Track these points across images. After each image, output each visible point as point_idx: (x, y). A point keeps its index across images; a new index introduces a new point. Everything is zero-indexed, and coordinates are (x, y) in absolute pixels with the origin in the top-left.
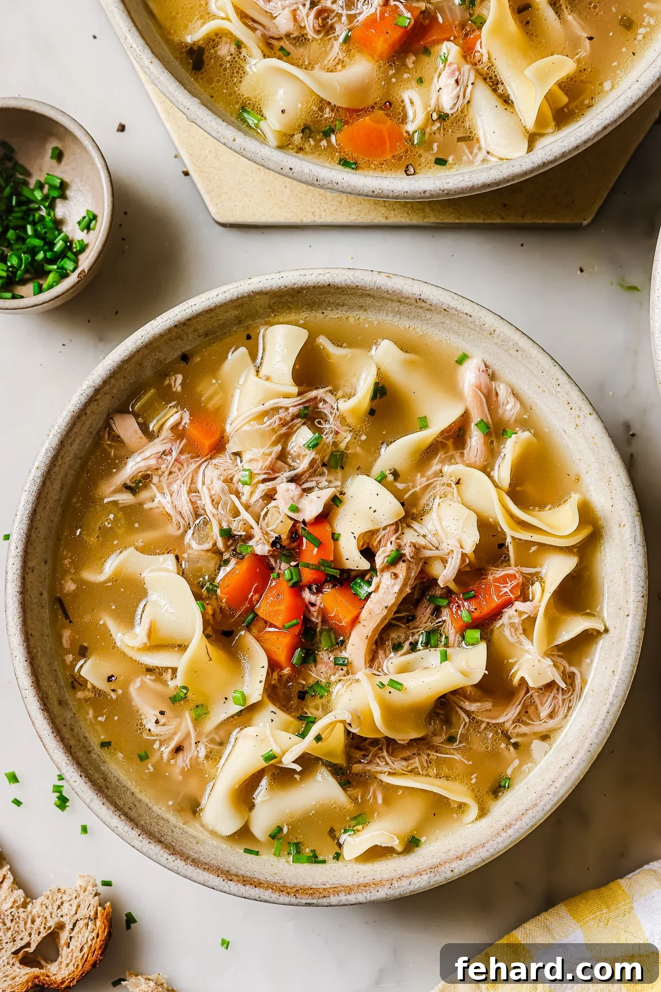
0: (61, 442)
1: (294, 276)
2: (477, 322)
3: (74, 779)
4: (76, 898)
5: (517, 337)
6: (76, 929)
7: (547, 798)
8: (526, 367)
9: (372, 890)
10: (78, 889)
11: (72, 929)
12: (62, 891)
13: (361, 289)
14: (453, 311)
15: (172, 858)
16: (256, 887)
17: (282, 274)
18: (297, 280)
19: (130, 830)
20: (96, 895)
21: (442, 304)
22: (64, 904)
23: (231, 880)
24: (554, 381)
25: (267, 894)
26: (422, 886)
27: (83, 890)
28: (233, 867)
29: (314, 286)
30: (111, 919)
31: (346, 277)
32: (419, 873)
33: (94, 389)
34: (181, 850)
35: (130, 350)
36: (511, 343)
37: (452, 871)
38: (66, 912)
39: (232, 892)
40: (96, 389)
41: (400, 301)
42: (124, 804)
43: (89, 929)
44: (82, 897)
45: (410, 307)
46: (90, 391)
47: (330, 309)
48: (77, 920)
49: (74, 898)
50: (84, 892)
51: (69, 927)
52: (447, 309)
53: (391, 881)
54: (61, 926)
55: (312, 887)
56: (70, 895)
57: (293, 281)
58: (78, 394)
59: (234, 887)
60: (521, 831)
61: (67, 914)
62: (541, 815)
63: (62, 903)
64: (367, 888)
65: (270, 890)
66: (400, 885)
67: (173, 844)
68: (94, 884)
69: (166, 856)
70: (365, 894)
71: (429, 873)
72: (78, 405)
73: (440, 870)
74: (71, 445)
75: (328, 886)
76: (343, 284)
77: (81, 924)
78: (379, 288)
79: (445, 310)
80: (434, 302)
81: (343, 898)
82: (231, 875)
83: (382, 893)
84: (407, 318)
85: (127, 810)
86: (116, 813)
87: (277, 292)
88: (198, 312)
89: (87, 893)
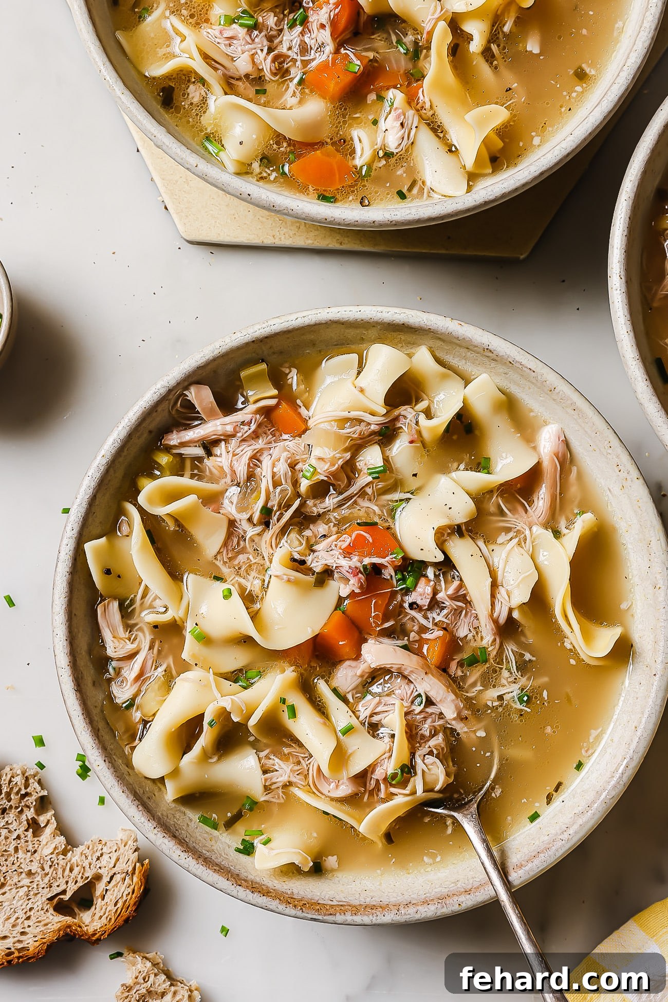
0: (129, 434)
1: (371, 311)
2: (539, 377)
3: (97, 763)
4: (116, 851)
5: (575, 397)
6: (113, 883)
7: (560, 843)
8: (581, 426)
9: (378, 913)
10: (119, 843)
11: (109, 882)
12: (104, 843)
13: (432, 332)
14: (517, 365)
15: (184, 855)
16: (264, 895)
17: (360, 308)
18: (374, 315)
19: (146, 821)
20: (135, 851)
21: (508, 357)
22: (104, 856)
23: (240, 885)
24: (606, 442)
25: (274, 904)
26: (428, 916)
27: (123, 844)
28: (243, 870)
29: (389, 323)
30: (148, 876)
31: (421, 320)
32: (426, 902)
33: (167, 390)
34: (194, 847)
35: (207, 358)
36: (569, 402)
37: (459, 905)
38: (105, 865)
39: (239, 898)
40: (169, 390)
41: (468, 348)
42: (144, 793)
43: (125, 884)
44: (122, 850)
45: (477, 355)
46: (163, 391)
47: (401, 345)
48: (115, 874)
49: (114, 851)
50: (125, 846)
51: (106, 879)
52: (512, 362)
53: (398, 906)
54: (98, 877)
55: (319, 902)
56: (110, 848)
57: (370, 316)
58: (152, 392)
59: (242, 892)
60: (532, 874)
61: (105, 866)
62: (553, 860)
63: (102, 855)
64: (374, 911)
65: (278, 901)
66: (407, 913)
67: (187, 840)
68: (135, 839)
69: (179, 852)
70: (371, 916)
71: (437, 904)
72: (150, 403)
73: (448, 902)
74: (139, 438)
75: (335, 903)
76: (417, 325)
77: (118, 878)
78: (450, 334)
79: (510, 363)
80: (501, 354)
81: (349, 918)
82: (241, 879)
83: (388, 917)
84: (472, 364)
85: (145, 799)
86: (135, 803)
87: (353, 323)
88: (277, 331)
89: (127, 847)
